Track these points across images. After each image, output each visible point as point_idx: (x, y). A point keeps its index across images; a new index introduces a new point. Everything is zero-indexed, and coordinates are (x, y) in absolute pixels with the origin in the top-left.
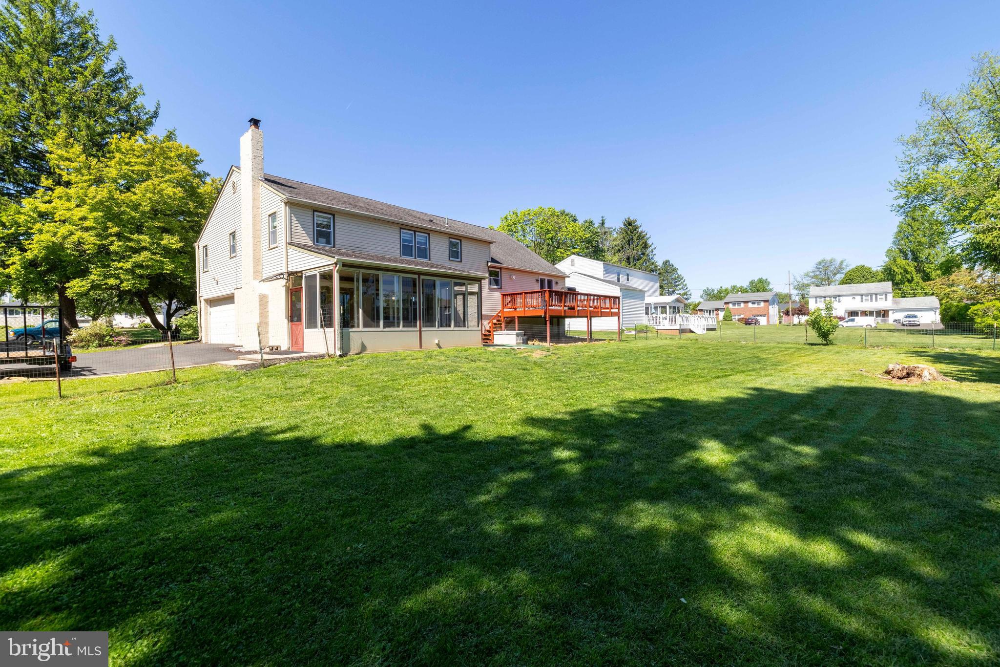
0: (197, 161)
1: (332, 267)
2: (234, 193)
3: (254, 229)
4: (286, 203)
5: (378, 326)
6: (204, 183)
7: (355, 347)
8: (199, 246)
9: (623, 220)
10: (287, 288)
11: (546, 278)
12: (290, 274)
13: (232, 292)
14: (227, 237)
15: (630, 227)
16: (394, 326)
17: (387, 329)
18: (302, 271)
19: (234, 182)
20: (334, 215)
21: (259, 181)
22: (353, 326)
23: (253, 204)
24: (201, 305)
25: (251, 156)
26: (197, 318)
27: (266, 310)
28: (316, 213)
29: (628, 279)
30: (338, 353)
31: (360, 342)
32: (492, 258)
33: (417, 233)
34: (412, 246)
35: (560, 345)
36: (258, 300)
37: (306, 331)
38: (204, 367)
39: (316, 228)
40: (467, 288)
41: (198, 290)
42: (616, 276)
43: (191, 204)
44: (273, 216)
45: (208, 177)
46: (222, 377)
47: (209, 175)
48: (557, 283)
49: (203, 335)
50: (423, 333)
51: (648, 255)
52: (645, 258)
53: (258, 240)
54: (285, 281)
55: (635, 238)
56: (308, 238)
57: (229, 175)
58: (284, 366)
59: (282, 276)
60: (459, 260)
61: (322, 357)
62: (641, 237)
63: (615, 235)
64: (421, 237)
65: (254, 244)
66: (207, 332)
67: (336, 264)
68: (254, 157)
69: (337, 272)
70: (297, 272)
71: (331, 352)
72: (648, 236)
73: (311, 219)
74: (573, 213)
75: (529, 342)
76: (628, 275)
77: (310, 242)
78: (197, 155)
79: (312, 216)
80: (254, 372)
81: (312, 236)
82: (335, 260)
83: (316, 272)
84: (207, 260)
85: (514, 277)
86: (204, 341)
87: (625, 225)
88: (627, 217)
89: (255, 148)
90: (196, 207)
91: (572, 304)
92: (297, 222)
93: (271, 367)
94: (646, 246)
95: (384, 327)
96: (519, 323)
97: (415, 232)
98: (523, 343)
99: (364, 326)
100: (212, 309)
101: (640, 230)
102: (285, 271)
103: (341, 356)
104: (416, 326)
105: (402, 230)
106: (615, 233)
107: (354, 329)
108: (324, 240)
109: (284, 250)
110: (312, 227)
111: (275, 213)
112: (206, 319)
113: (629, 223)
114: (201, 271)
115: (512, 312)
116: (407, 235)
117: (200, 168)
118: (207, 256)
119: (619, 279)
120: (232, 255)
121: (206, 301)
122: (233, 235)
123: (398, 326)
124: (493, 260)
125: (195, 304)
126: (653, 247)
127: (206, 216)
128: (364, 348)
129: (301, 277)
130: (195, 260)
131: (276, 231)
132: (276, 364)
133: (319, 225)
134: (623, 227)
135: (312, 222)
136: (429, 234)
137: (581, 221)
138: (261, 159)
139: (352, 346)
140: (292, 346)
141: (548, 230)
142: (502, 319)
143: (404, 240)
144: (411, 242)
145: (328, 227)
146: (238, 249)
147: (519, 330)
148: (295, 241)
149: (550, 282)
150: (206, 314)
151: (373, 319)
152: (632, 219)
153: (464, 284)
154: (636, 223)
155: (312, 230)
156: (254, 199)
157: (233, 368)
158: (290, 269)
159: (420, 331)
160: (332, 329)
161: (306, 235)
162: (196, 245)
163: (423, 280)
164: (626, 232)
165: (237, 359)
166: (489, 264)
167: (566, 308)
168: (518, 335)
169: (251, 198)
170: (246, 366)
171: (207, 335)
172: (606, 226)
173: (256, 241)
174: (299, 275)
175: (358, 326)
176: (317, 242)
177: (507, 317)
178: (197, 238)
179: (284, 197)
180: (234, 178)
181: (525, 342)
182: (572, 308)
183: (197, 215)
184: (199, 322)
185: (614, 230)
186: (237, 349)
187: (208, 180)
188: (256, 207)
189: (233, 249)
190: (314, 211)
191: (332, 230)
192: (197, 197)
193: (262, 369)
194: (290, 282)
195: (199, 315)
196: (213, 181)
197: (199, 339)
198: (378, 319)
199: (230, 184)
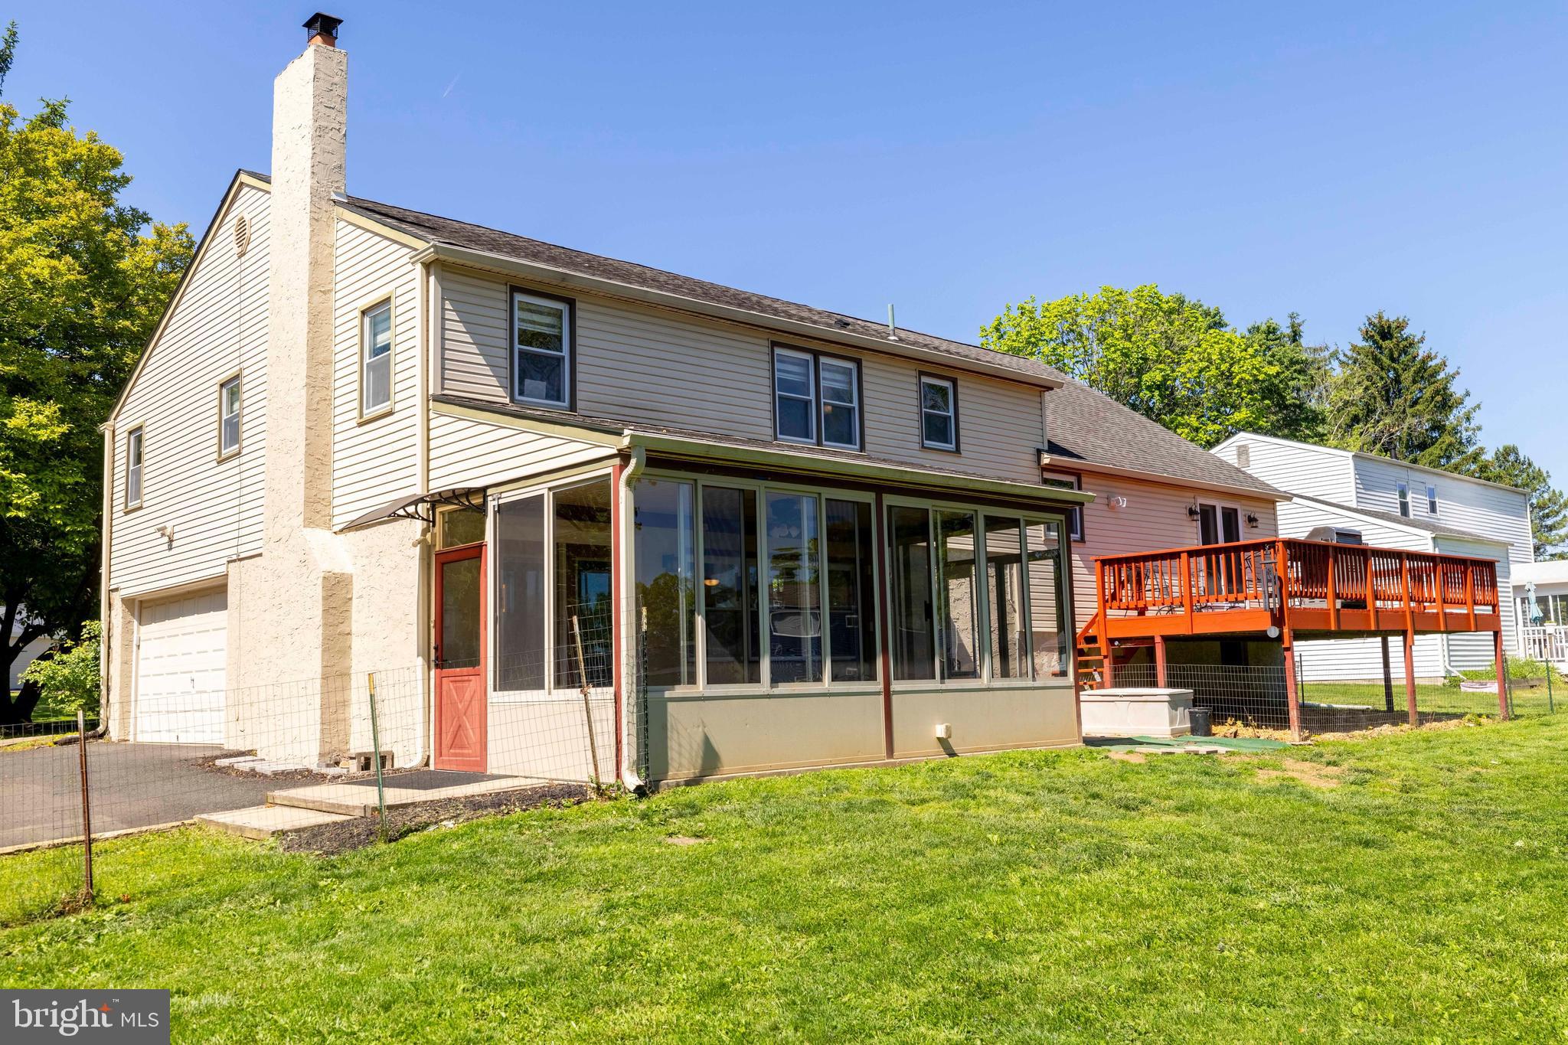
0: (114, 180)
1: (606, 468)
2: (241, 255)
3: (311, 358)
4: (427, 266)
5: (755, 678)
6: (135, 244)
7: (682, 762)
8: (116, 431)
9: (1362, 323)
10: (427, 548)
11: (1219, 505)
12: (437, 500)
13: (223, 569)
14: (211, 395)
15: (1387, 344)
16: (802, 677)
17: (784, 688)
18: (484, 489)
19: (242, 221)
20: (571, 303)
21: (331, 207)
22: (675, 680)
23: (311, 278)
24: (113, 617)
25: (308, 131)
26: (97, 659)
27: (342, 628)
28: (519, 297)
29: (1433, 507)
30: (632, 781)
31: (699, 738)
32: (1049, 442)
33: (823, 360)
34: (807, 403)
35: (1329, 736)
36: (319, 592)
37: (495, 697)
38: (160, 833)
39: (517, 346)
40: (1023, 540)
41: (104, 570)
42: (1395, 498)
43: (98, 307)
44: (377, 314)
45: (144, 226)
46: (252, 880)
47: (146, 219)
48: (1251, 520)
49: (112, 717)
50: (895, 698)
51: (1455, 431)
52: (1447, 439)
53: (323, 394)
54: (418, 525)
55: (1407, 377)
56: (494, 381)
57: (227, 200)
58: (457, 836)
59: (411, 509)
60: (952, 447)
61: (574, 793)
62: (1425, 373)
63: (1337, 372)
64: (833, 374)
65: (309, 409)
66: (125, 703)
67: (624, 456)
68: (320, 132)
69: (629, 483)
70: (469, 492)
71: (608, 778)
72: (1450, 370)
73: (505, 315)
74: (1209, 305)
75: (1215, 729)
76: (1431, 493)
77: (501, 391)
78: (115, 163)
79: (504, 306)
80: (354, 859)
81: (506, 373)
82: (625, 442)
83: (541, 489)
84: (138, 474)
85: (1123, 503)
86: (114, 734)
87: (1368, 337)
88: (1373, 313)
89: (322, 103)
90: (111, 313)
91: (1353, 590)
92: (460, 327)
93: (413, 838)
94: (1445, 403)
95: (775, 680)
96: (1170, 658)
97: (816, 354)
98: (1194, 731)
99: (711, 680)
100: (143, 628)
101: (1422, 351)
102: (419, 491)
103: (641, 792)
104: (872, 677)
105: (778, 351)
106: (1335, 364)
107: (680, 690)
108: (542, 385)
109: (419, 420)
110: (505, 344)
111: (388, 300)
112: (126, 663)
113: (1383, 333)
114: (119, 507)
115: (1131, 620)
116: (793, 364)
117: (124, 199)
118: (139, 459)
119: (1404, 508)
120: (226, 452)
121: (128, 602)
122: (232, 387)
123: (818, 678)
124: (1054, 448)
125: (96, 616)
126: (1469, 403)
127: (142, 340)
128: (710, 761)
129: (482, 509)
130: (99, 478)
131: (388, 360)
132: (426, 825)
133: (527, 338)
134: (1362, 343)
135: (505, 325)
136: (859, 363)
137: (1238, 325)
138: (338, 136)
139: (673, 755)
140: (439, 753)
141: (1145, 359)
142: (1102, 644)
143: (786, 385)
144: (804, 388)
145: (555, 341)
146: (247, 430)
147: (1170, 685)
148: (454, 388)
149: (1230, 516)
150: (127, 646)
151: (738, 656)
152: (1391, 316)
153: (1014, 523)
154: (1406, 332)
155: (504, 353)
156: (314, 264)
157: (271, 841)
158: (438, 485)
159: (888, 694)
160: (610, 691)
161: (487, 370)
162: (105, 428)
163: (890, 507)
164: (1376, 360)
165: (262, 802)
166: (1046, 459)
167: (1339, 604)
168: (1174, 703)
169: (306, 261)
170: (316, 831)
171: (125, 715)
172: (1304, 341)
173: (317, 397)
174: (477, 501)
175: (692, 679)
176: (521, 393)
177: (1122, 640)
178: (110, 408)
179: (421, 245)
180: (246, 205)
181: (1201, 728)
182: (1358, 604)
183: (112, 336)
184: (103, 673)
185: (1334, 355)
186: (243, 764)
187: (146, 234)
188: (320, 288)
189: (232, 431)
190: (514, 289)
191: (565, 352)
192: (114, 284)
193: (382, 847)
194: (438, 529)
195: (103, 649)
196: (160, 235)
197: (101, 729)
198: (756, 652)
199: (228, 230)
